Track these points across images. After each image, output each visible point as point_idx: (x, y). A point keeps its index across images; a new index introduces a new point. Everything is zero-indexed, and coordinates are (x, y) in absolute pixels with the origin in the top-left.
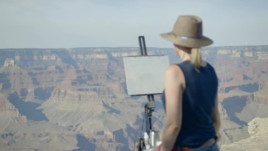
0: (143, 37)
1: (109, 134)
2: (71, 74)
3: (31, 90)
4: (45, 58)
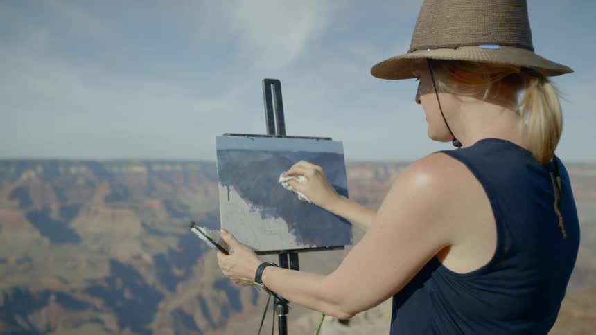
1: (148, 258)
2: (104, 189)
3: (55, 207)
4: (73, 170)
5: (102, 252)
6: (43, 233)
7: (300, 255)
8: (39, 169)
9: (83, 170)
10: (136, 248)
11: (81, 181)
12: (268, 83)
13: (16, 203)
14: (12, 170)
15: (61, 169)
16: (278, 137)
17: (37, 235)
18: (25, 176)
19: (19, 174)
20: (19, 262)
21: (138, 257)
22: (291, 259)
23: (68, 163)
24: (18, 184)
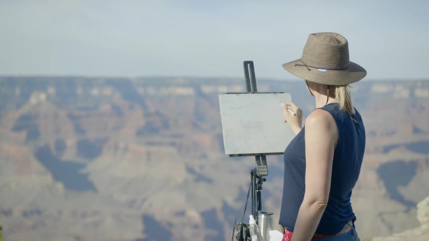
0: (251, 63)
1: (194, 215)
2: (136, 119)
3: (71, 142)
4: (95, 92)
5: (131, 204)
6: (57, 177)
7: (267, 156)
8: (52, 90)
9: (108, 91)
10: (178, 200)
11: (106, 108)
12: (246, 63)
13: (23, 135)
14: (18, 91)
15: (79, 91)
16: (253, 93)
17: (49, 179)
18: (33, 100)
19: (26, 97)
20: (25, 214)
21: (182, 214)
22: (262, 159)
23: (89, 82)
24: (24, 110)
